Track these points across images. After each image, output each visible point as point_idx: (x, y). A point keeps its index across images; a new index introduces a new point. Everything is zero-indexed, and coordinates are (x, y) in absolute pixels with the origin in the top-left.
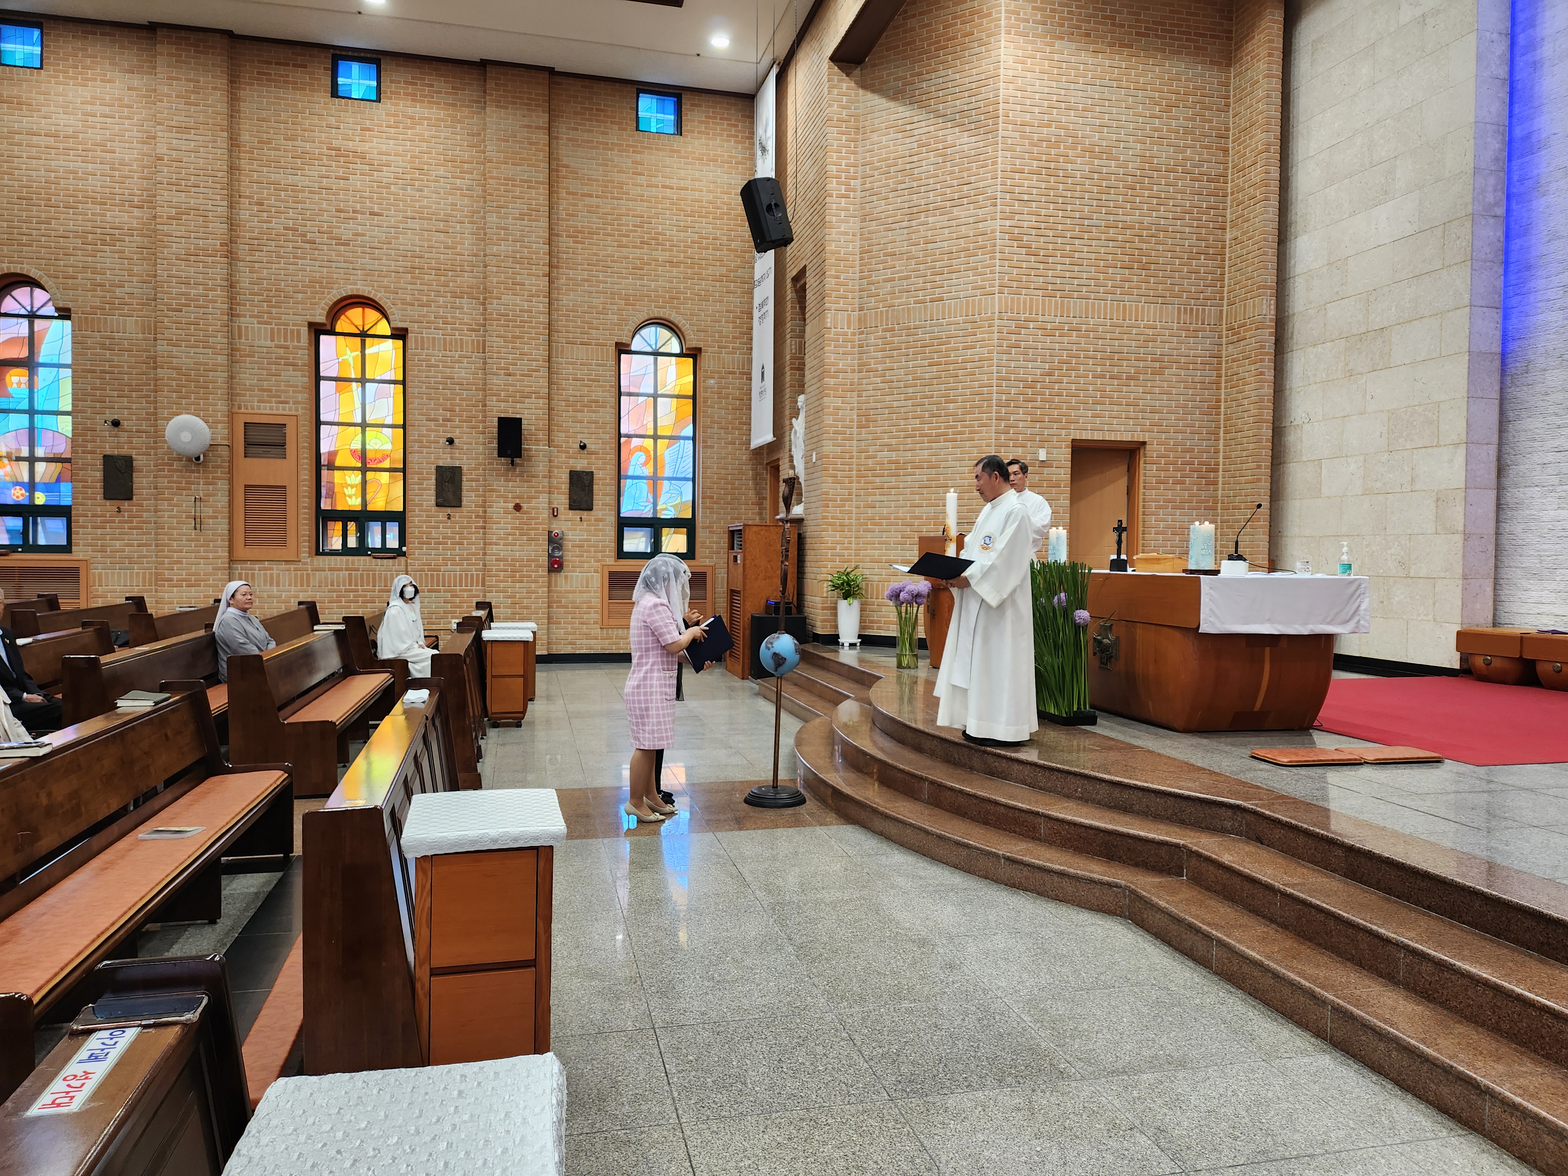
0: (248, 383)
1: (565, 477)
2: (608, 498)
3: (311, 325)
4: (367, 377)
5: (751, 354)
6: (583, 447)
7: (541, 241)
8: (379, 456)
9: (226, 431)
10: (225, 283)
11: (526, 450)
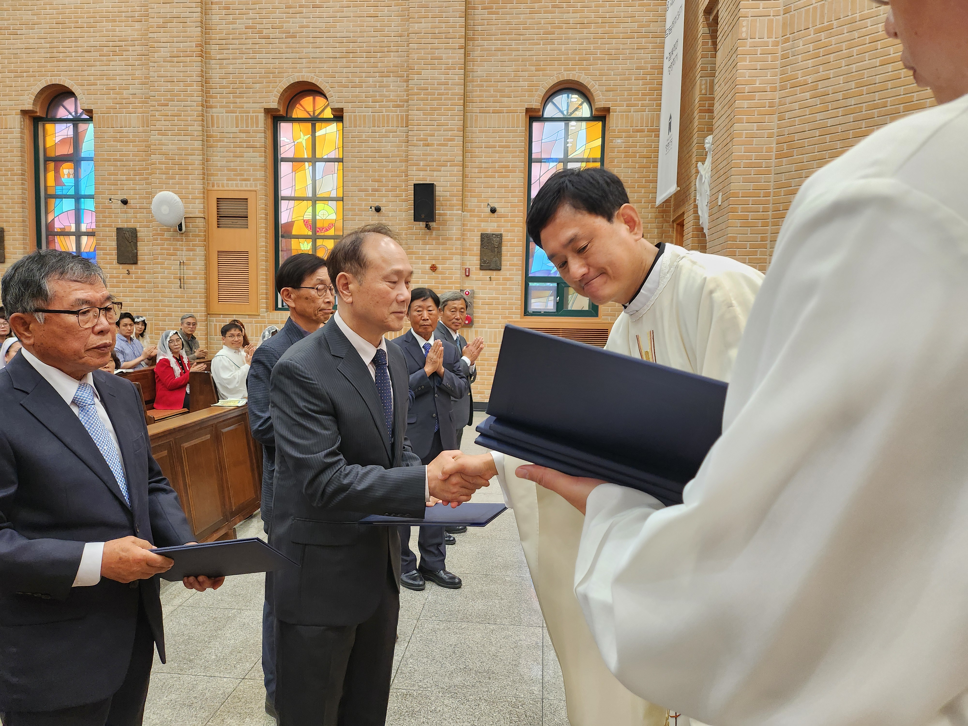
0: (219, 164)
1: (477, 240)
2: (515, 258)
3: (268, 111)
4: (317, 157)
5: (660, 110)
6: (493, 211)
7: (458, 14)
8: (326, 225)
9: (202, 206)
10: (199, 79)
11: (440, 215)
